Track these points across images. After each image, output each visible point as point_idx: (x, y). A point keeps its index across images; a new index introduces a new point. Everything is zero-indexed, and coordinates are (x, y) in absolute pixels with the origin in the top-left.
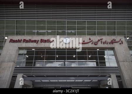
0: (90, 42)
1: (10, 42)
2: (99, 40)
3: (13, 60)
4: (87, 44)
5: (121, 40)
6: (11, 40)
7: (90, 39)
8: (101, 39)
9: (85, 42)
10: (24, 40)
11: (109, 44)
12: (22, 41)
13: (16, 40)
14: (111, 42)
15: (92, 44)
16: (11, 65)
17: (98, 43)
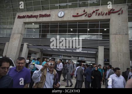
0: (84, 14)
1: (18, 18)
2: (94, 12)
3: (20, 32)
4: (81, 17)
5: (122, 9)
6: (18, 16)
7: (84, 11)
8: (97, 10)
9: (78, 15)
10: (27, 15)
11: (104, 15)
12: (26, 17)
13: (22, 16)
14: (108, 12)
15: (85, 16)
16: (19, 36)
17: (93, 15)
